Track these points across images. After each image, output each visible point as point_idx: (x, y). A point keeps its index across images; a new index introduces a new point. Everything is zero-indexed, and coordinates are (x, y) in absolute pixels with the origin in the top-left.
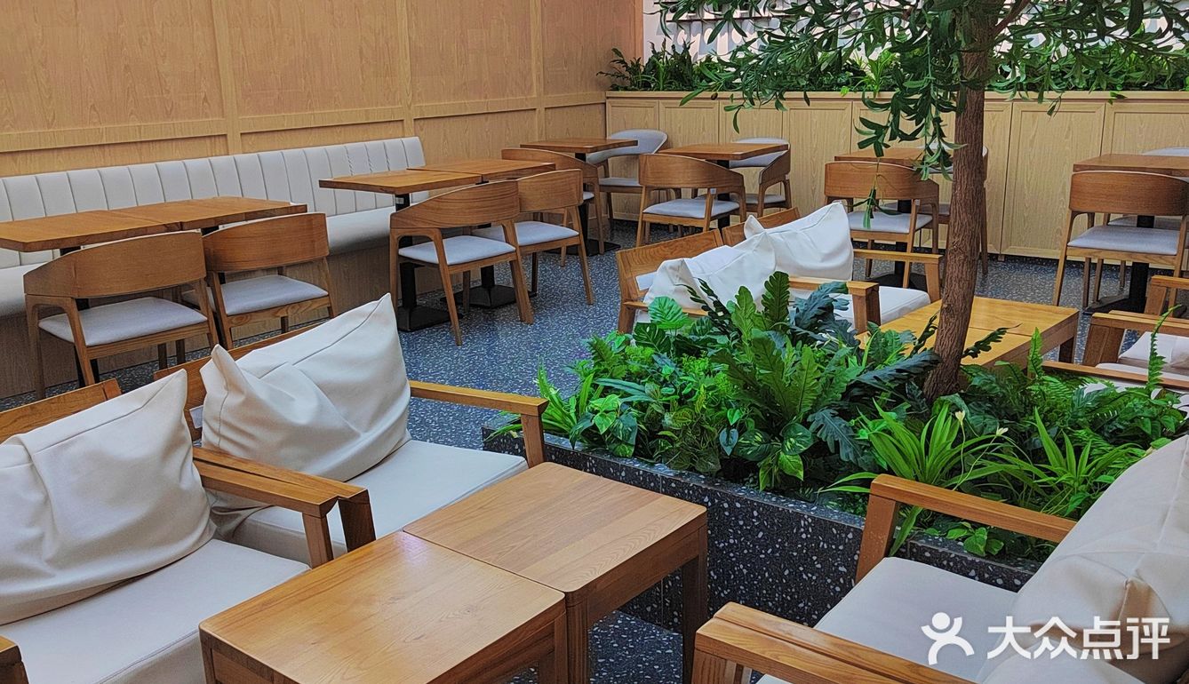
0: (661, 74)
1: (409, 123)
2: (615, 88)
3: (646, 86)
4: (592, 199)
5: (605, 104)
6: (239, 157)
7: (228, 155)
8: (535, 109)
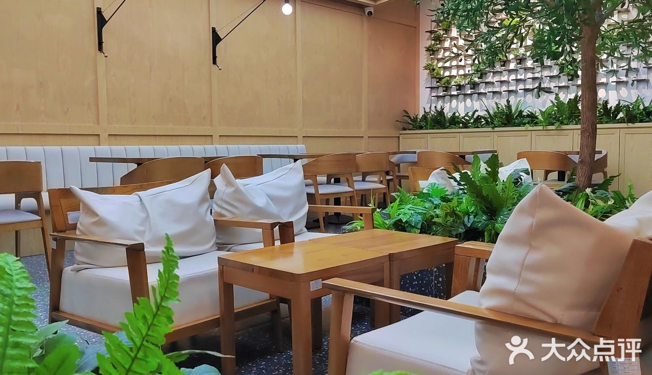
0: (429, 122)
1: (300, 138)
2: (404, 129)
3: (421, 128)
4: (392, 179)
5: (399, 137)
6: (218, 146)
7: (212, 145)
8: (363, 137)
